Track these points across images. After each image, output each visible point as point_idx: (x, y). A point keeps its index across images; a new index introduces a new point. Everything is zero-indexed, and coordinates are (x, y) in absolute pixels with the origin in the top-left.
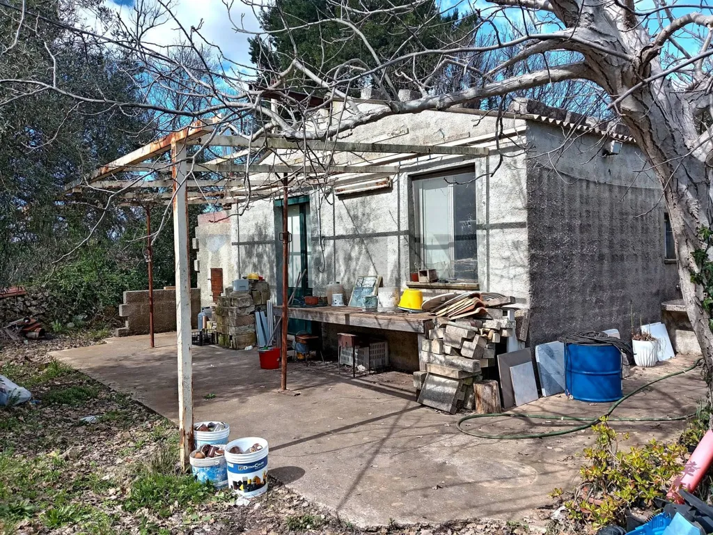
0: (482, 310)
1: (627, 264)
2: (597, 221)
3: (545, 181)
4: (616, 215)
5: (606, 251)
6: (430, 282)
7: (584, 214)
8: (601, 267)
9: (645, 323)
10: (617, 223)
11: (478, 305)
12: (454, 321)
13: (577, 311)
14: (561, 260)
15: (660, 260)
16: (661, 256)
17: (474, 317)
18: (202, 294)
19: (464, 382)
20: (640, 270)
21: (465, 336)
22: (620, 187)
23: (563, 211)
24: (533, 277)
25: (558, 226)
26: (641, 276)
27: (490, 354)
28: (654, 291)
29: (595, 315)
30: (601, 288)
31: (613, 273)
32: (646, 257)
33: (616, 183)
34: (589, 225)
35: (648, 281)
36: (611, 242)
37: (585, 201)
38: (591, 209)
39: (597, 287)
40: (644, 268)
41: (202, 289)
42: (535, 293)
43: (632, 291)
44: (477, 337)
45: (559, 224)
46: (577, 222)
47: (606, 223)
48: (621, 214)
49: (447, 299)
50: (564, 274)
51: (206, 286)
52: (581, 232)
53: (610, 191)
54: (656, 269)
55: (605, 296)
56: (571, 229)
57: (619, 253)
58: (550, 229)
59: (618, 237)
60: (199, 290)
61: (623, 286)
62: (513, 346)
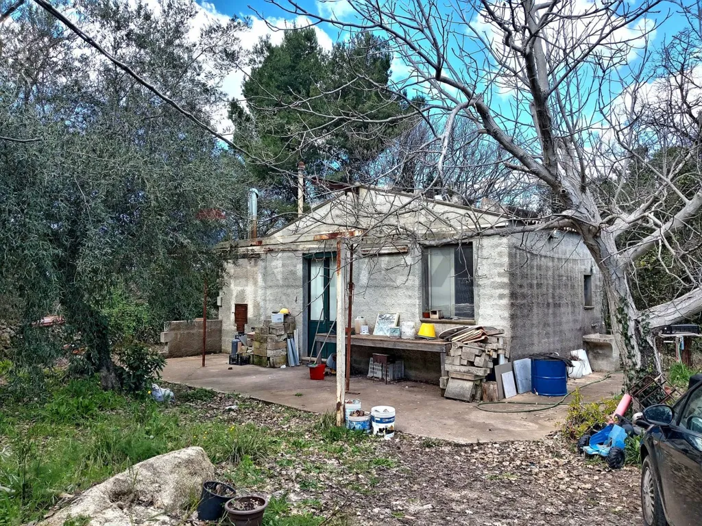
0: (486, 338)
1: (563, 309)
2: (545, 281)
3: (518, 256)
4: (556, 277)
5: (551, 301)
6: (439, 318)
7: (539, 277)
8: (548, 311)
9: (574, 349)
10: (557, 282)
11: (483, 334)
12: (467, 344)
13: (536, 340)
14: (527, 307)
15: (581, 307)
16: (582, 304)
17: (481, 341)
18: (224, 325)
19: (476, 383)
20: (570, 314)
21: (477, 354)
22: (558, 259)
23: (527, 275)
24: (513, 317)
25: (525, 284)
26: (570, 317)
27: (491, 365)
28: (578, 328)
29: (545, 342)
30: (548, 325)
31: (554, 314)
32: (573, 305)
33: (556, 256)
34: (541, 284)
35: (575, 321)
36: (553, 294)
37: (539, 268)
38: (542, 274)
39: (546, 325)
40: (572, 312)
41: (224, 320)
42: (513, 327)
43: (565, 327)
44: (484, 354)
45: (525, 283)
46: (535, 282)
47: (551, 282)
48: (559, 276)
49: (458, 330)
50: (528, 315)
51: (228, 317)
52: (537, 289)
53: (553, 261)
54: (579, 313)
55: (550, 329)
56: (531, 286)
57: (558, 302)
58: (521, 286)
59: (558, 291)
60: (221, 322)
61: (560, 324)
62: (502, 361)
